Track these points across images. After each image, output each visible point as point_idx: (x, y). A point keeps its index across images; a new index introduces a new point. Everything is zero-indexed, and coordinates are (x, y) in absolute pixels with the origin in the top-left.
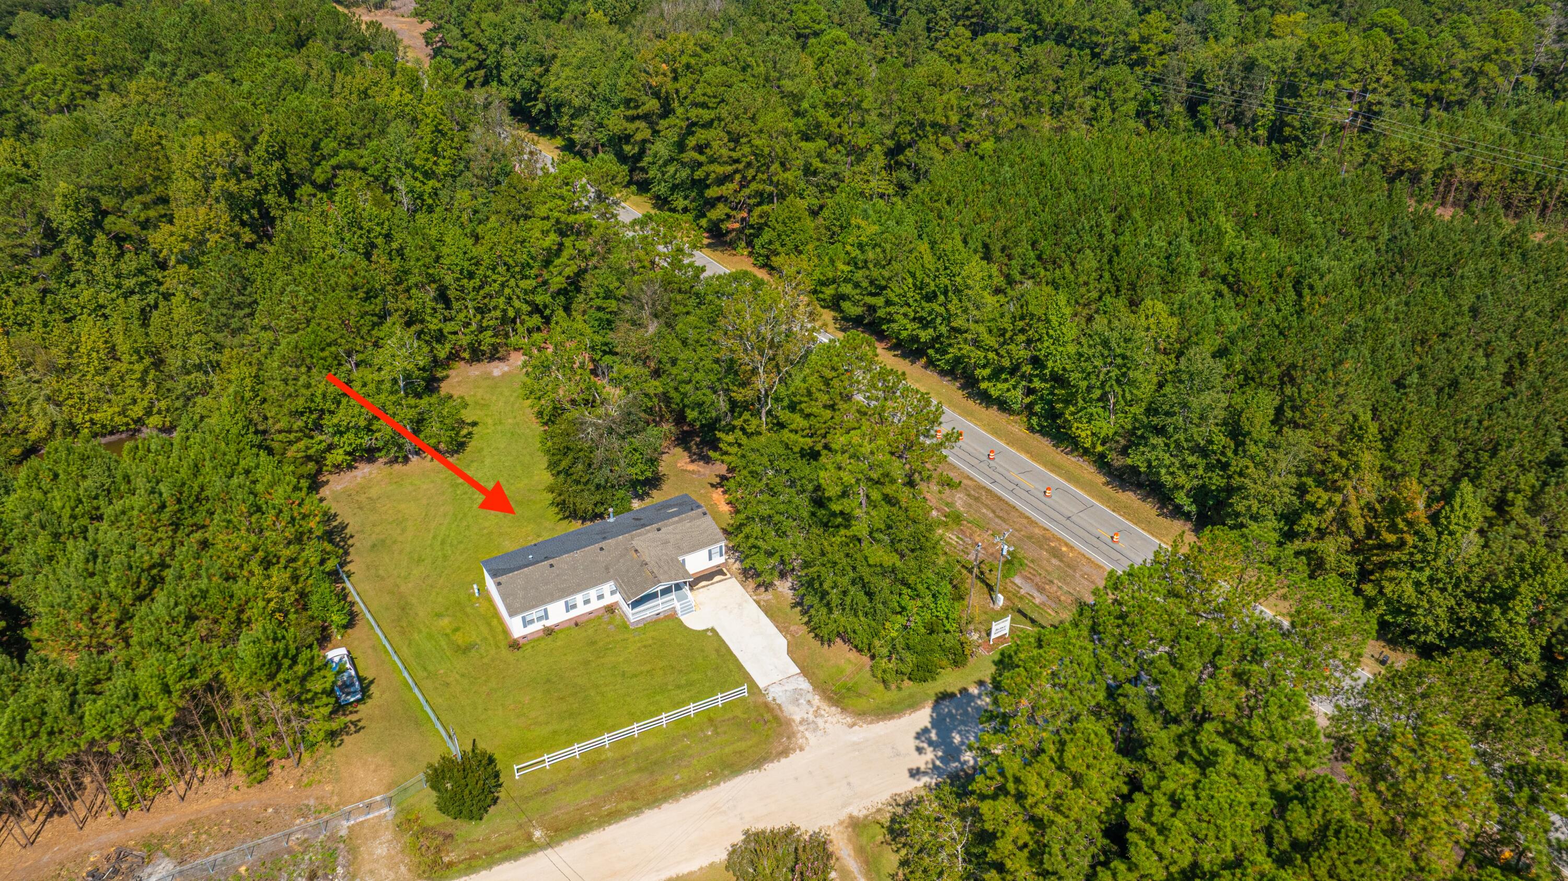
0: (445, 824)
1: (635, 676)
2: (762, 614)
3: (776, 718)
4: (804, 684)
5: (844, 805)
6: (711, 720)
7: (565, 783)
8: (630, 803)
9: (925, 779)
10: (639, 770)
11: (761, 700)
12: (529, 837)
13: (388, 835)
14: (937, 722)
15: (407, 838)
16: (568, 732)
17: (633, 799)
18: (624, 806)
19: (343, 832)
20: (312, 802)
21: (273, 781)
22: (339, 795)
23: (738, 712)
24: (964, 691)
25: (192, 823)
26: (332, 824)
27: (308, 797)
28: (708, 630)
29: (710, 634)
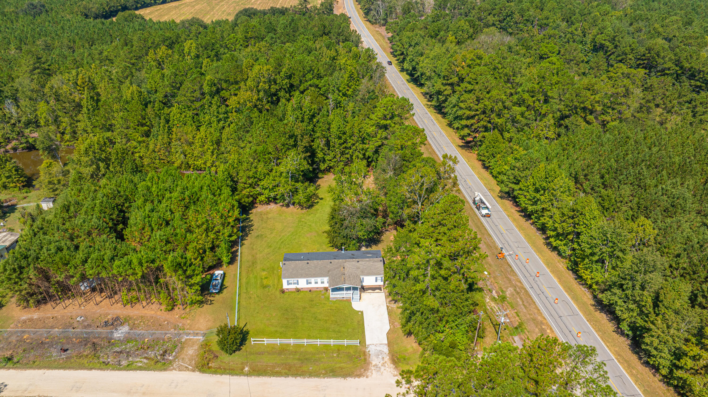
1: (320, 320)
2: (386, 313)
3: (365, 359)
4: (386, 350)
6: (339, 350)
7: (269, 353)
8: (287, 371)
10: (299, 359)
11: (363, 349)
12: (244, 368)
13: (196, 347)
15: (202, 352)
16: (281, 333)
17: (289, 370)
18: (283, 371)
19: (183, 340)
20: (180, 325)
21: (174, 312)
22: (190, 326)
23: (352, 351)
25: (142, 317)
26: (182, 335)
27: (180, 322)
28: (360, 311)
29: (360, 313)
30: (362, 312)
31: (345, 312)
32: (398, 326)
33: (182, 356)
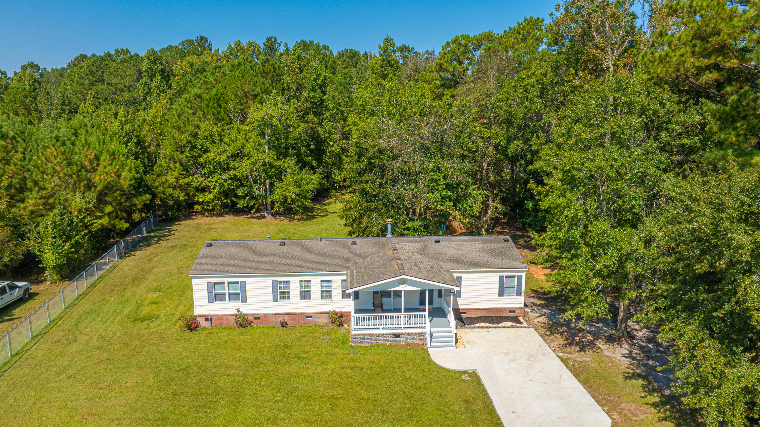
1: (309, 398)
2: (568, 375)
28: (465, 372)
29: (465, 377)
30: (474, 375)
31: (408, 374)
32: (641, 414)
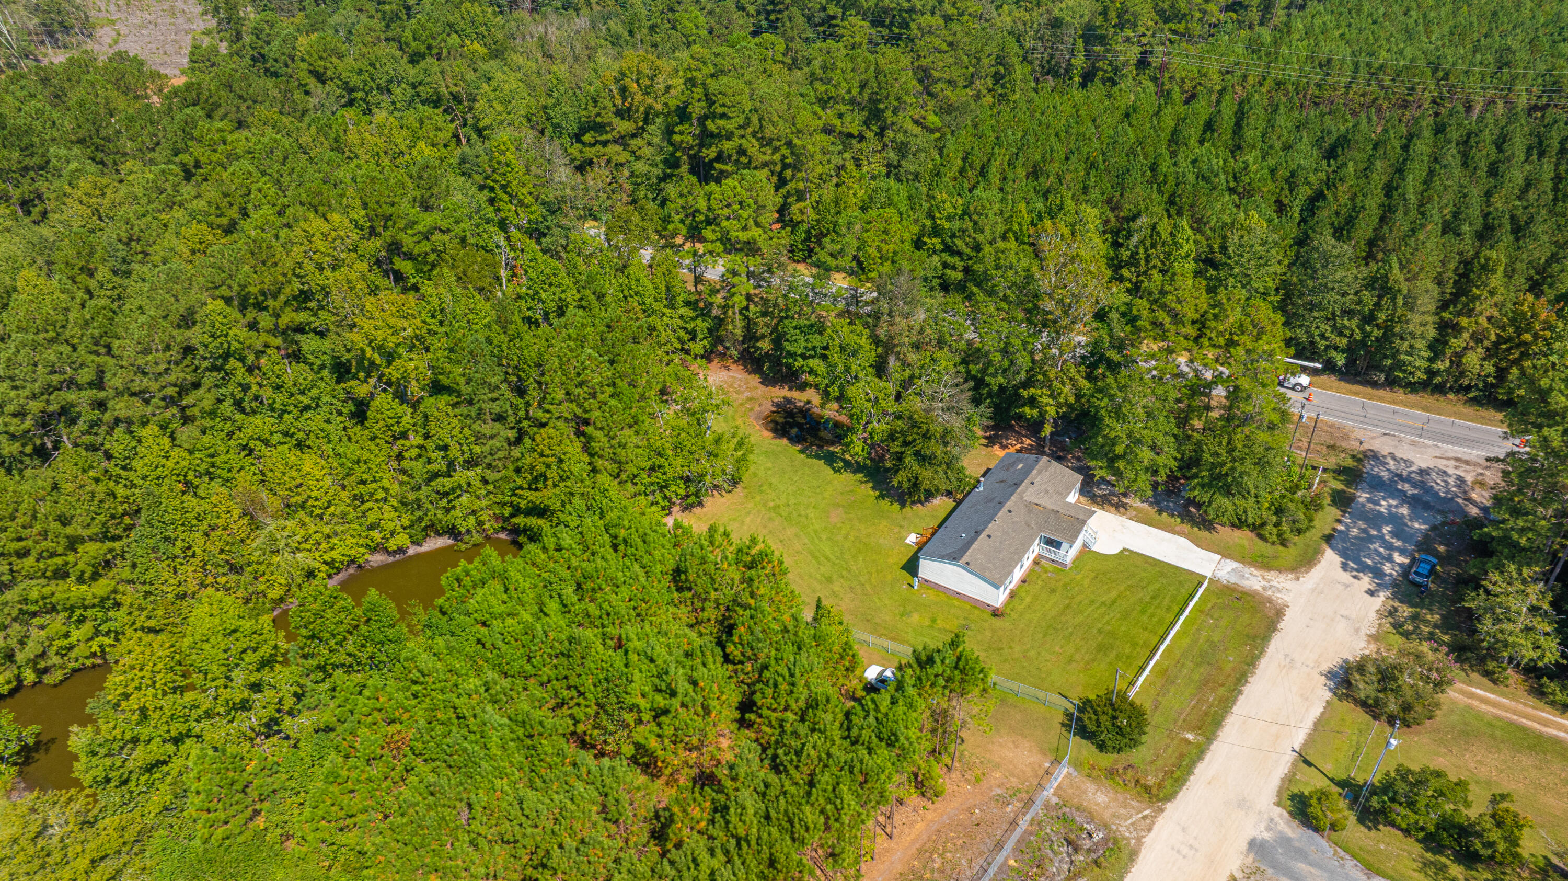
0: (1116, 761)
2: (1145, 526)
3: (1245, 593)
4: (1235, 565)
5: (1357, 630)
9: (1382, 594)
10: (1198, 665)
12: (1187, 741)
13: (1091, 786)
14: (1343, 553)
15: (1106, 782)
17: (1222, 685)
19: (1054, 800)
20: (999, 791)
21: (947, 790)
22: (1012, 775)
23: (1214, 599)
24: (1334, 529)
25: (925, 850)
26: (1037, 799)
27: (991, 789)
28: (1122, 551)
29: (1126, 553)
30: (1125, 550)
31: (1111, 566)
32: (1186, 528)
33: (1107, 815)
